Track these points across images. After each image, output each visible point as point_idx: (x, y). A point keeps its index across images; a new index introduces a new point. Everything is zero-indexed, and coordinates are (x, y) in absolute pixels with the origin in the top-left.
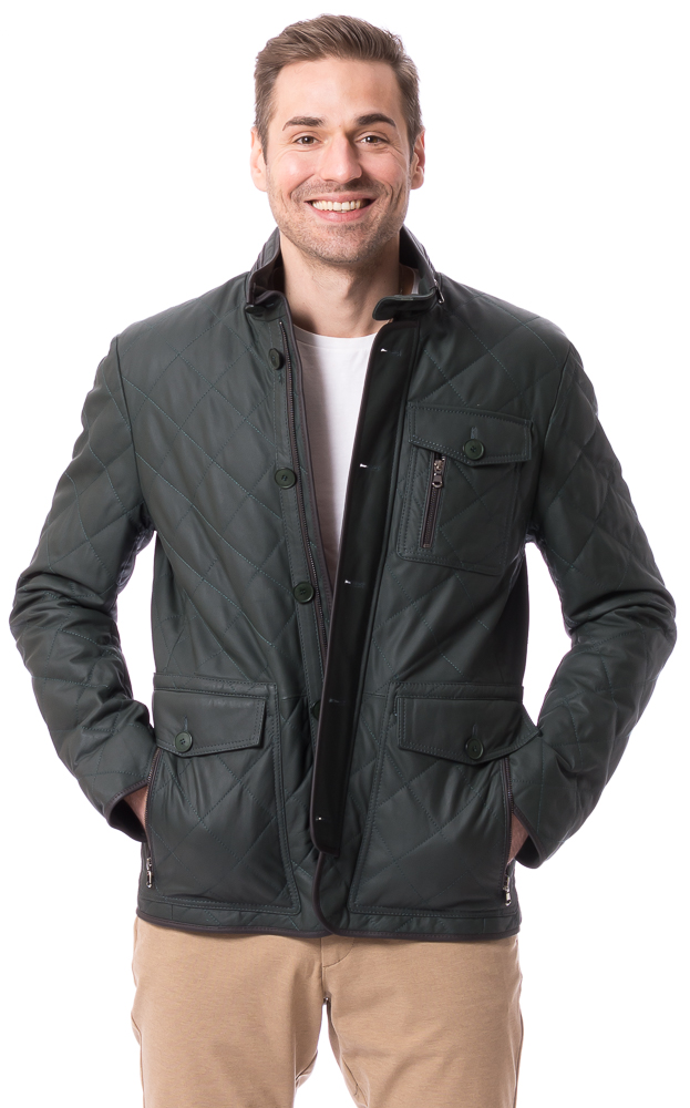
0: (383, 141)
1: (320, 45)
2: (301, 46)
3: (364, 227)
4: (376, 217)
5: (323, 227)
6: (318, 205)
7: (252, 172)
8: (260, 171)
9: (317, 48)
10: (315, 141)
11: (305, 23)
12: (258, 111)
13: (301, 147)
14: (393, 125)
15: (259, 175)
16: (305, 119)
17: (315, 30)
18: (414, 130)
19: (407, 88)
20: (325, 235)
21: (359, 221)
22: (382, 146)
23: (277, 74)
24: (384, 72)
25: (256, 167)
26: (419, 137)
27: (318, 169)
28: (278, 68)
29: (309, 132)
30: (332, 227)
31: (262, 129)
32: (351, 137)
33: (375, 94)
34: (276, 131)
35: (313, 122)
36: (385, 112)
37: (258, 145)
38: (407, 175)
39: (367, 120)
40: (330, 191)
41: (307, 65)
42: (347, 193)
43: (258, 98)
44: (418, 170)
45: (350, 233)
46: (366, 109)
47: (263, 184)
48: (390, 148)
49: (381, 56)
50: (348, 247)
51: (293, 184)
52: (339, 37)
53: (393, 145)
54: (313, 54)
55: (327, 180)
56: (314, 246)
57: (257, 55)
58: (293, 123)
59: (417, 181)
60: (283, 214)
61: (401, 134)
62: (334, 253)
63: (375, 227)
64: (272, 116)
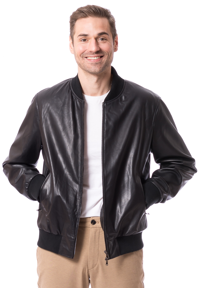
0: (106, 40)
1: (87, 14)
2: (82, 14)
3: (101, 63)
4: (104, 60)
5: (90, 64)
6: (88, 58)
7: (70, 48)
8: (72, 48)
9: (86, 15)
10: (86, 40)
11: (83, 7)
12: (71, 32)
13: (83, 42)
14: (108, 35)
15: (72, 50)
16: (83, 34)
17: (85, 10)
18: (114, 35)
19: (112, 25)
20: (90, 66)
21: (99, 62)
22: (105, 41)
23: (76, 21)
24: (105, 21)
25: (71, 47)
26: (116, 37)
27: (87, 48)
28: (76, 20)
29: (85, 38)
30: (92, 64)
31: (72, 37)
32: (96, 39)
33: (103, 27)
34: (76, 37)
35: (86, 35)
36: (106, 31)
37: (71, 41)
38: (113, 48)
39: (101, 34)
40: (91, 55)
41: (84, 20)
42: (96, 55)
43: (71, 28)
44: (116, 46)
45: (97, 65)
46: (100, 31)
47: (73, 52)
48: (107, 42)
49: (104, 16)
50: (96, 69)
51: (81, 53)
52: (92, 11)
53: (108, 41)
54: (85, 16)
55: (90, 51)
56: (87, 69)
57: (70, 16)
58: (80, 35)
59: (116, 50)
60: (79, 61)
61: (110, 37)
62: (93, 71)
63: (104, 63)
64: (74, 33)
